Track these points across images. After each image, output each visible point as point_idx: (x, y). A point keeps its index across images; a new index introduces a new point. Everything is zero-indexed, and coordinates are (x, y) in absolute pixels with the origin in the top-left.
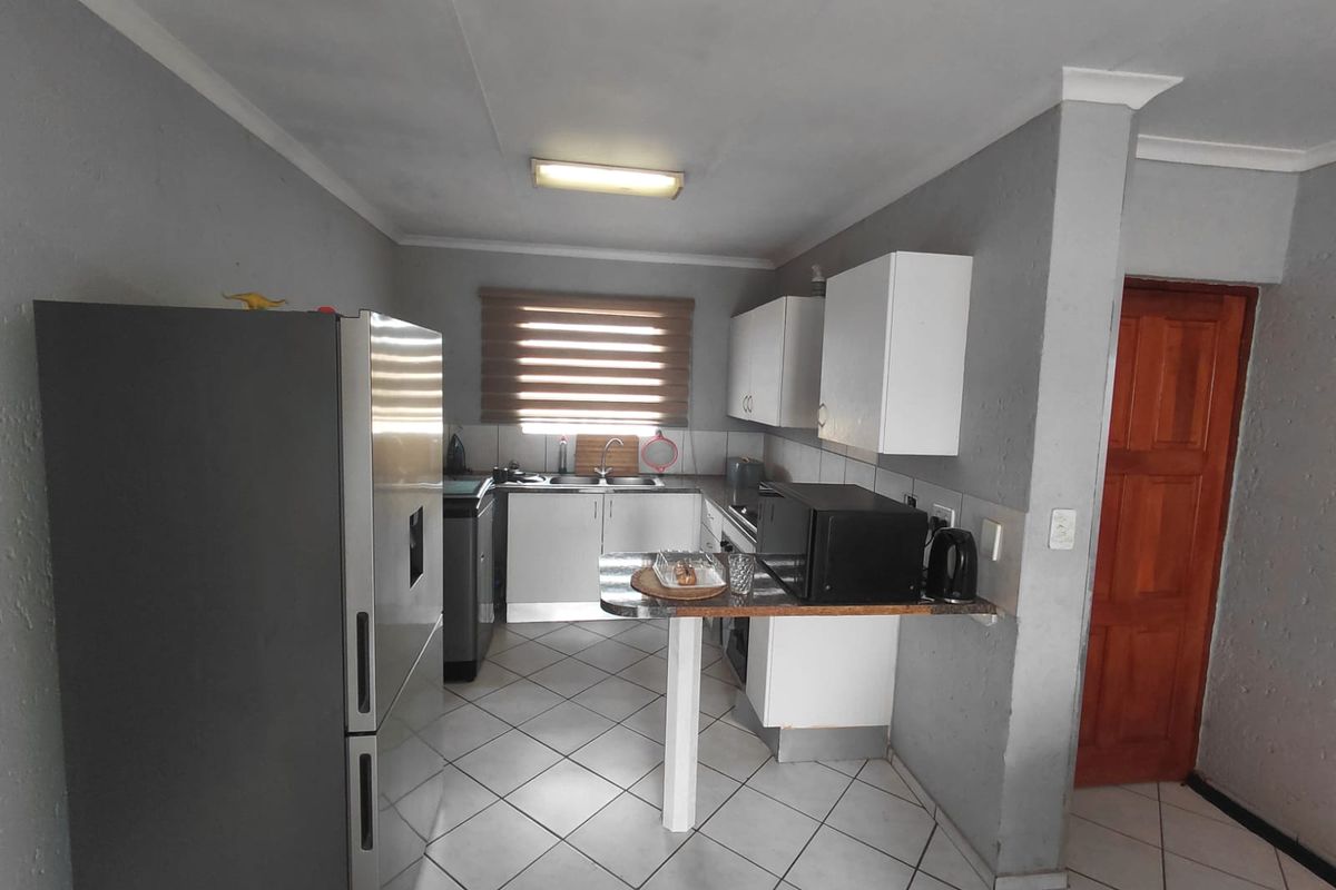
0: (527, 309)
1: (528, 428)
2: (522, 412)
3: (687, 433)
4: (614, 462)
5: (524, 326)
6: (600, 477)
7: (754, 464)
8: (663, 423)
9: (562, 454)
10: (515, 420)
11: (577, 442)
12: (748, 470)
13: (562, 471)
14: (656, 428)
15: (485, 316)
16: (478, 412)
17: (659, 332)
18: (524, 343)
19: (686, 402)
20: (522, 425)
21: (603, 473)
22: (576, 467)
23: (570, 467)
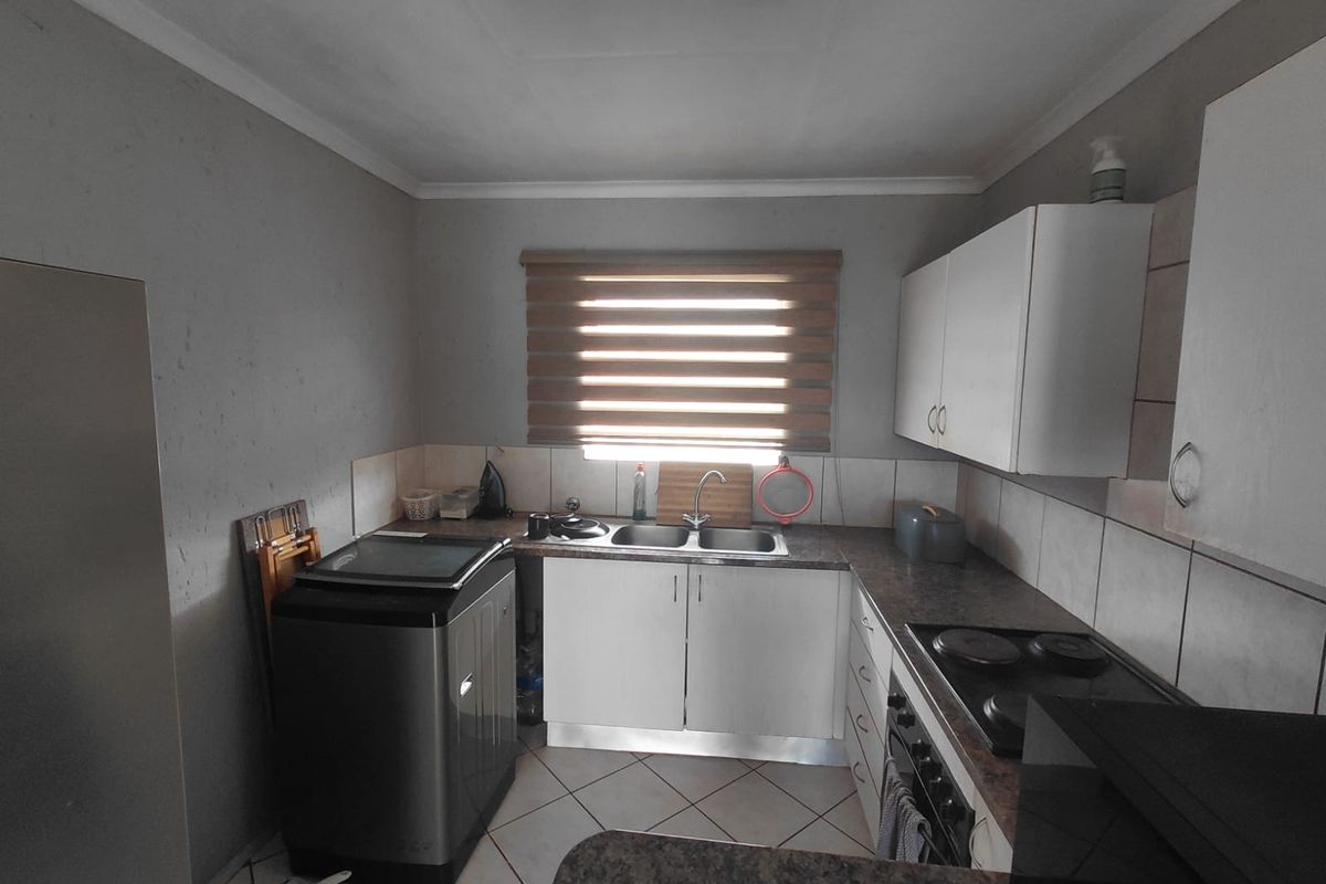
0: (588, 279)
1: (591, 452)
2: (584, 429)
3: (829, 461)
4: (716, 505)
5: (586, 304)
6: (692, 527)
7: (945, 518)
8: (789, 446)
9: (639, 491)
10: (573, 440)
11: (660, 472)
12: (935, 530)
13: (640, 516)
14: (779, 453)
15: (532, 292)
16: (525, 428)
17: (782, 305)
18: (586, 329)
19: (829, 413)
20: (584, 447)
21: (696, 522)
22: (658, 510)
23: (650, 511)
